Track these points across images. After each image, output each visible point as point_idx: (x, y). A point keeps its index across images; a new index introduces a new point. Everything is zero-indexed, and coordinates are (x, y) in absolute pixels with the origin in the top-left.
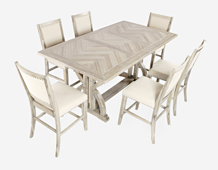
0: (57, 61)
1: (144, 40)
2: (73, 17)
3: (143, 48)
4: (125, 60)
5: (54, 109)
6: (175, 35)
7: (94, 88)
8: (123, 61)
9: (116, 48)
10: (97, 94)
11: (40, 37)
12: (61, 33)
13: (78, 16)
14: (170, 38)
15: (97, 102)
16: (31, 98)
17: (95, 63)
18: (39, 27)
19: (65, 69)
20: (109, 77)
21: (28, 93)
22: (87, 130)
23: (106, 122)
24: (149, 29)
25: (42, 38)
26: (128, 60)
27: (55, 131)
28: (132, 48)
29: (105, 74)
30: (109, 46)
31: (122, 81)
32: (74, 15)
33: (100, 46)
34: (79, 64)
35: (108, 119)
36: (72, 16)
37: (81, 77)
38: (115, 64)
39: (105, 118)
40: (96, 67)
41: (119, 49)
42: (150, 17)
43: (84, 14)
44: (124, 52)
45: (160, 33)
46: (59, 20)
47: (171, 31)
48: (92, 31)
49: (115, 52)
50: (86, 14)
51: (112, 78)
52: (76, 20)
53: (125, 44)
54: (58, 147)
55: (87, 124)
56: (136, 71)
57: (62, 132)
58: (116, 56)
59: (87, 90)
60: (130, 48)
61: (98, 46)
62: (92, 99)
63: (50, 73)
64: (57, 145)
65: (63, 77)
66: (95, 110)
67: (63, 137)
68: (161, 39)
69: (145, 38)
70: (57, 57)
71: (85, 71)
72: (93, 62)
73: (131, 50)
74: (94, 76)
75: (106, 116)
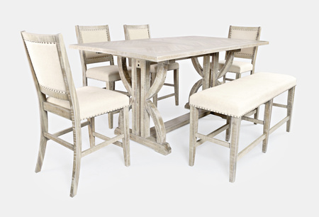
2: (125, 28)
7: (146, 98)
10: (151, 107)
13: (133, 27)
16: (41, 96)
18: (78, 29)
21: (38, 86)
23: (165, 155)
27: (73, 147)
32: (127, 24)
36: (124, 26)
46: (106, 27)
50: (144, 27)
52: (130, 31)
54: (75, 176)
55: (129, 153)
57: (84, 151)
59: (138, 105)
62: (144, 118)
64: (74, 173)
75: (166, 144)
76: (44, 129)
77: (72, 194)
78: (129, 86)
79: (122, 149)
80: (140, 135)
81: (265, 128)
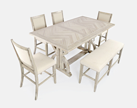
0: (40, 38)
1: (94, 27)
2: (52, 14)
3: (93, 31)
4: (82, 39)
5: (34, 70)
6: (113, 25)
7: (62, 56)
8: (80, 39)
9: (76, 32)
10: (64, 59)
11: (32, 25)
12: (44, 23)
13: (55, 13)
14: (110, 26)
15: (64, 65)
16: (21, 62)
17: (63, 40)
18: (32, 19)
19: (46, 44)
20: (71, 48)
21: (19, 59)
22: (56, 83)
23: (70, 77)
24: (98, 21)
25: (33, 25)
26: (84, 39)
27: (35, 83)
28: (87, 32)
29: (69, 46)
30: (72, 30)
31: (81, 52)
32: (53, 12)
33: (67, 30)
34: (53, 40)
35: (71, 75)
37: (55, 48)
38: (75, 40)
39: (69, 75)
40: (64, 42)
41: (78, 32)
42: (99, 14)
43: (59, 12)
44: (81, 34)
45: (104, 23)
46: (44, 15)
47: (111, 22)
48: (63, 21)
49: (75, 34)
50: (60, 12)
51: (73, 49)
52: (54, 15)
53: (82, 29)
54: (37, 93)
55: (56, 79)
56: (89, 46)
57: (40, 84)
58: (76, 36)
59: (59, 57)
60: (85, 32)
61: (65, 30)
62: (61, 62)
63: (37, 46)
65: (44, 48)
66: (63, 69)
67: (40, 88)
68: (104, 27)
69: (95, 26)
70: (40, 36)
71: (56, 44)
72: (62, 39)
73: (86, 33)
74: (62, 47)
75: (70, 73)
76: (22, 73)
77: (36, 99)
78: (55, 49)
79: (53, 78)
80: (60, 68)
81: (109, 67)
